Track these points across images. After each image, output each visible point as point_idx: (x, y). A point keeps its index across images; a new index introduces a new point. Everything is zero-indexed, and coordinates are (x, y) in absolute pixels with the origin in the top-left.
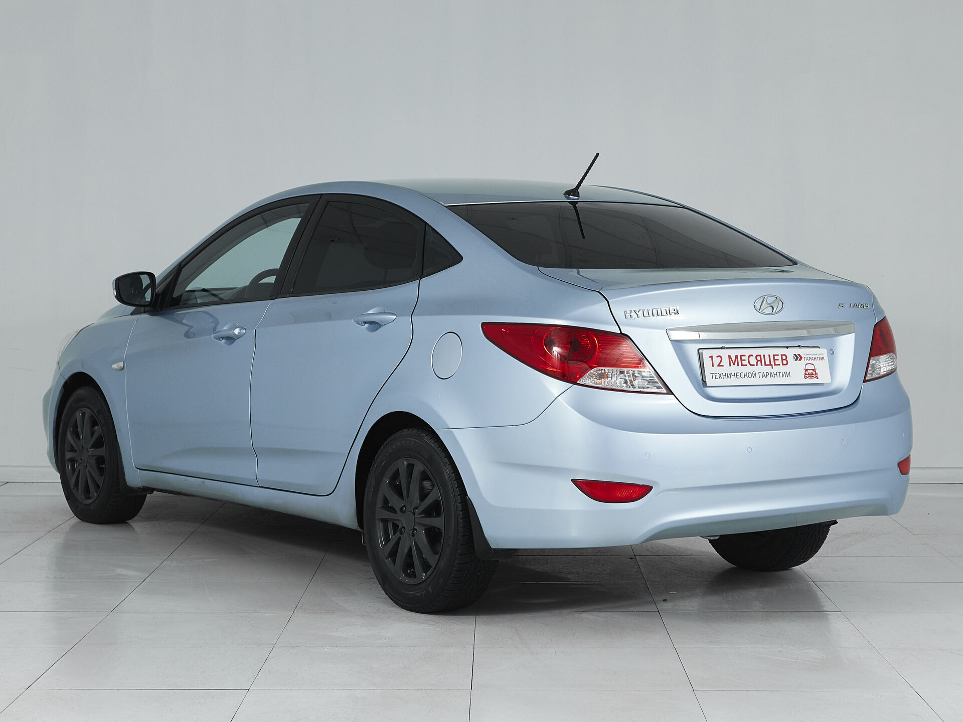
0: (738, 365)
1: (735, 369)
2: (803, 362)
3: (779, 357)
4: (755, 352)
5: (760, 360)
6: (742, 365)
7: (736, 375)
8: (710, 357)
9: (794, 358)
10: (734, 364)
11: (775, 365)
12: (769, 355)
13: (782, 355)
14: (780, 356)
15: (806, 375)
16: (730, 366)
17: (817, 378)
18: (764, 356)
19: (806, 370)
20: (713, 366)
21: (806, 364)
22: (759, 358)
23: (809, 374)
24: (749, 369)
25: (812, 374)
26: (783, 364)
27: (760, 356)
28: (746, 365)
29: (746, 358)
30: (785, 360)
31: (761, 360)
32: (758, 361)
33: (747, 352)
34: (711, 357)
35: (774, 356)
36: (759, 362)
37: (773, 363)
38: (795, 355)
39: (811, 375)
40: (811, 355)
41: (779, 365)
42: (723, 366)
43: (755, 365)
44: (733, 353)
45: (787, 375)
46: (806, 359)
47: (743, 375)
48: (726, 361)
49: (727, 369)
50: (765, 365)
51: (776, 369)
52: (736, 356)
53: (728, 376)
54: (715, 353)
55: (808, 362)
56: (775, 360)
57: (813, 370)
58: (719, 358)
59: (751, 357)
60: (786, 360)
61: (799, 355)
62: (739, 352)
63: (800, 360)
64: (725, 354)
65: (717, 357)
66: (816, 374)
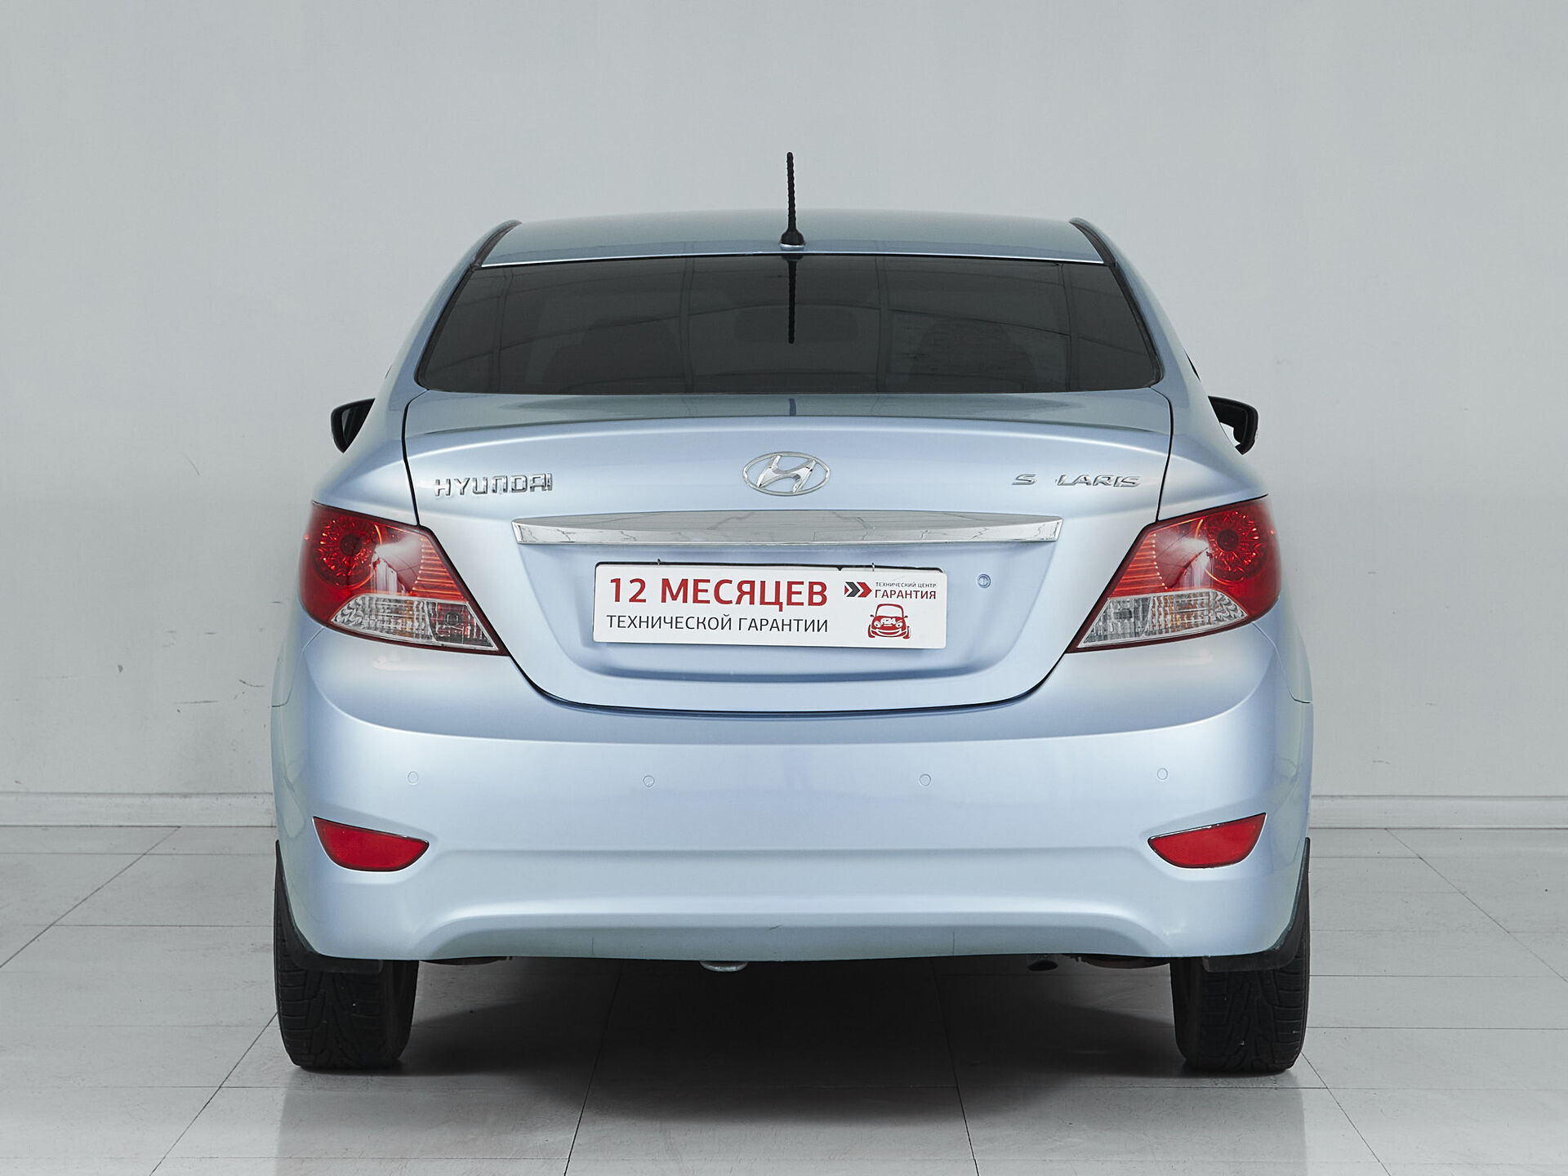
0: (685, 600)
1: (674, 608)
2: (871, 601)
3: (805, 589)
4: (738, 574)
5: (747, 590)
6: (696, 600)
7: (675, 623)
8: (612, 581)
9: (847, 590)
10: (674, 598)
11: (790, 603)
12: (778, 584)
13: (811, 584)
14: (806, 585)
15: (874, 627)
16: (664, 600)
17: (907, 637)
18: (763, 583)
19: (878, 618)
20: (617, 599)
21: (880, 606)
22: (746, 588)
23: (883, 627)
24: (715, 610)
25: (894, 627)
26: (811, 603)
27: (752, 583)
28: (708, 602)
29: (711, 587)
30: (818, 594)
31: (752, 593)
32: (743, 593)
33: (715, 574)
34: (617, 581)
35: (790, 584)
36: (746, 598)
37: (783, 598)
38: (851, 584)
39: (889, 630)
40: (898, 585)
41: (802, 604)
42: (644, 601)
43: (734, 601)
44: (675, 575)
45: (821, 626)
46: (880, 594)
47: (693, 623)
48: (653, 590)
49: (653, 605)
50: (763, 602)
51: (790, 612)
52: (684, 583)
53: (651, 623)
54: (626, 573)
55: (886, 600)
56: (790, 593)
57: (897, 619)
58: (638, 585)
59: (723, 586)
60: (821, 593)
61: (863, 585)
62: (692, 573)
63: (864, 595)
64: (653, 576)
65: (632, 582)
66: (904, 627)
